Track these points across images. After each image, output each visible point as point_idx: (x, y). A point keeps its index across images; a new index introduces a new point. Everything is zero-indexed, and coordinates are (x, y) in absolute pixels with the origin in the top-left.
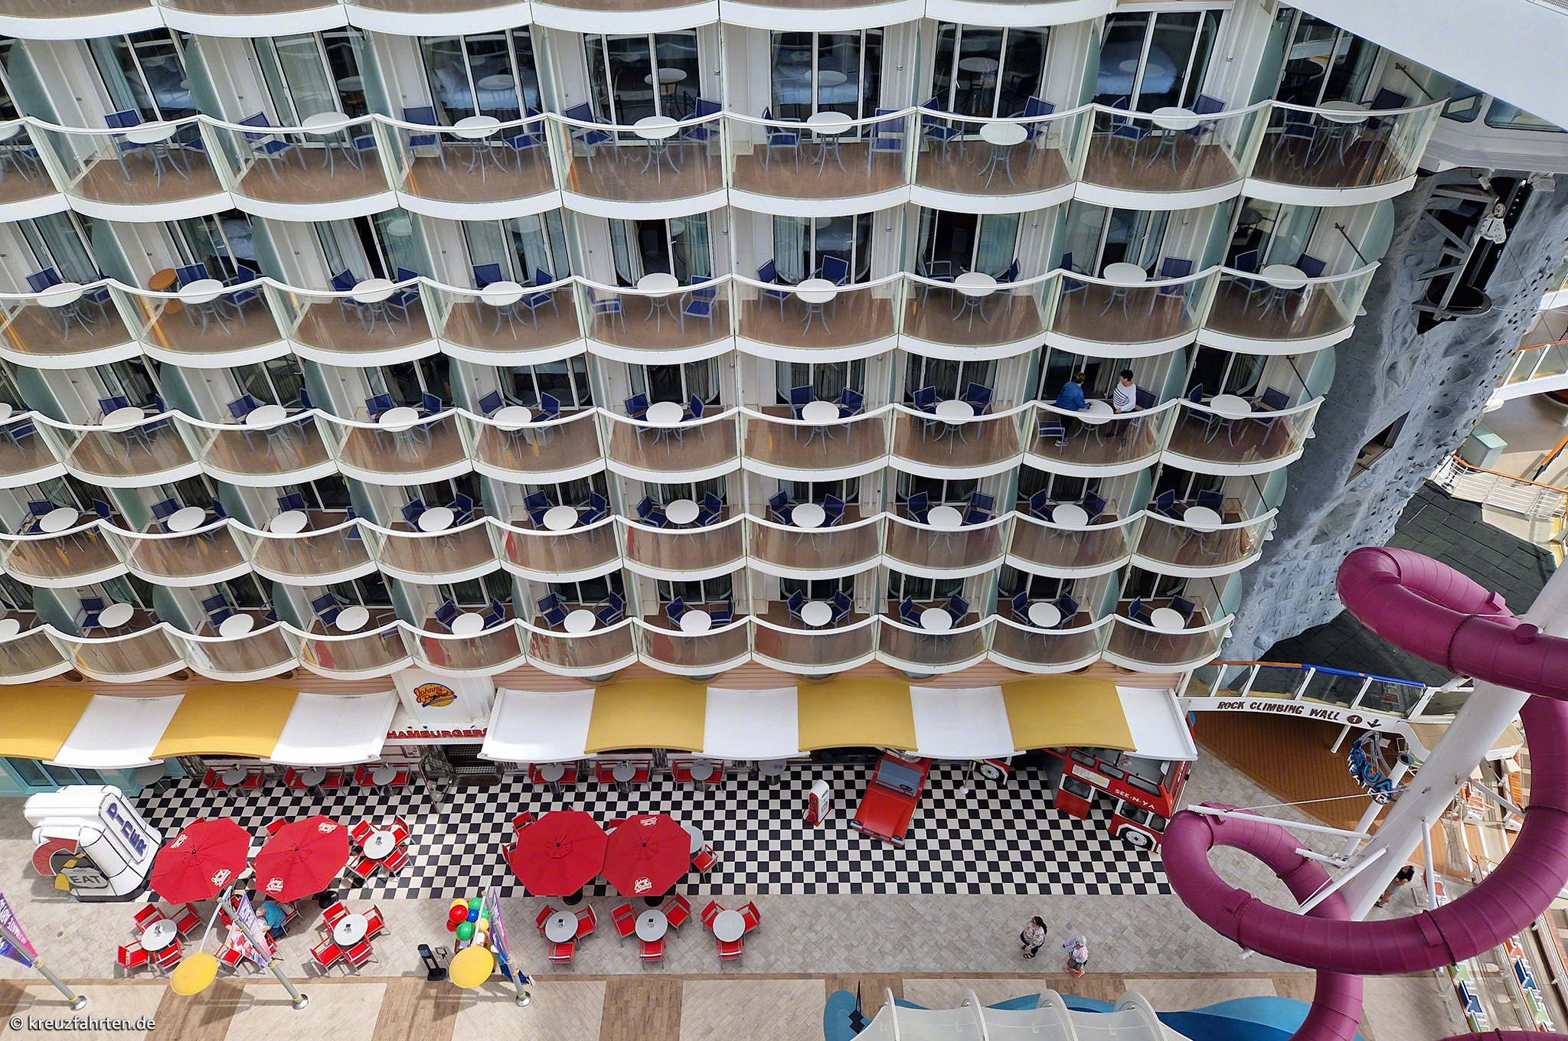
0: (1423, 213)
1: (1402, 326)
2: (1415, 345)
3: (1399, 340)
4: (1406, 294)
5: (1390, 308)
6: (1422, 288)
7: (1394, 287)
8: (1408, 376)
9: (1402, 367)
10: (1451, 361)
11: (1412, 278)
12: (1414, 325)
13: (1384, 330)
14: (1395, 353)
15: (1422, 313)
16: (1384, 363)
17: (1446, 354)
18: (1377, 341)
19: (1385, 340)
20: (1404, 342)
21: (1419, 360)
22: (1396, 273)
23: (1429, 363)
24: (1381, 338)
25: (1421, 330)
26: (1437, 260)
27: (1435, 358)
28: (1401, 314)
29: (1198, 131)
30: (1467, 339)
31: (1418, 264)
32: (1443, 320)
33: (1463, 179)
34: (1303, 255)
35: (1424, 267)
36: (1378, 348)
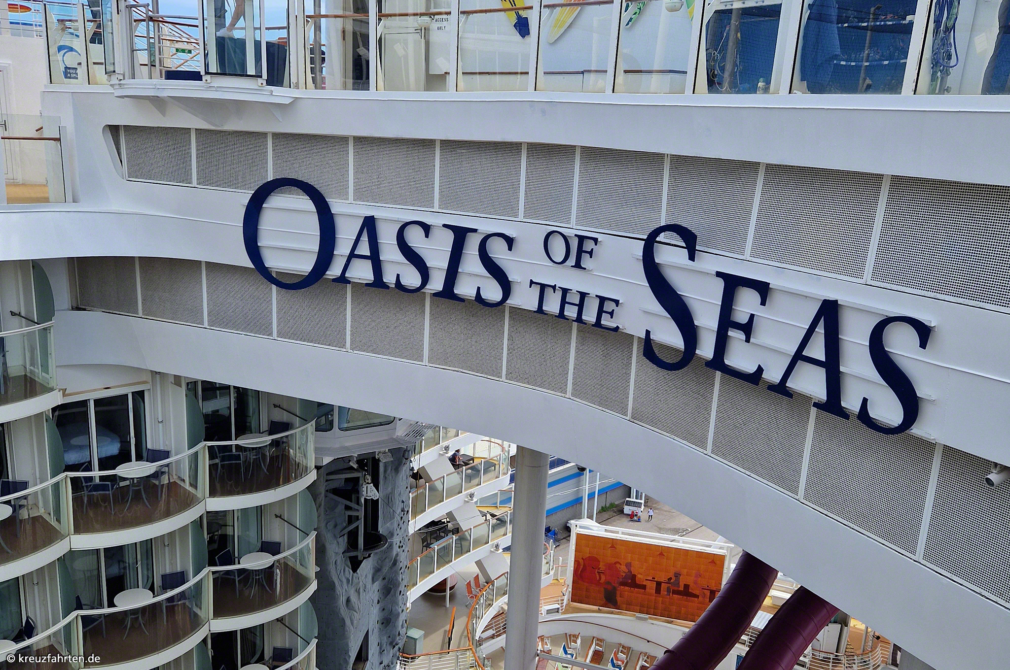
0: (325, 493)
1: (343, 570)
2: (355, 581)
3: (345, 581)
4: (336, 548)
5: (331, 561)
6: (343, 541)
7: (328, 546)
8: (359, 604)
9: (354, 599)
10: (377, 585)
11: (335, 537)
12: (349, 568)
13: (333, 578)
14: (346, 590)
15: (350, 558)
16: (342, 600)
17: (373, 581)
18: (332, 587)
19: (337, 584)
20: (348, 580)
21: (361, 590)
22: (325, 537)
23: (367, 591)
24: (334, 583)
25: (355, 570)
26: (345, 521)
27: (369, 585)
28: (339, 562)
29: (157, 475)
30: (382, 567)
31: (335, 526)
32: (364, 558)
33: (340, 466)
34: (262, 541)
35: (339, 528)
36: (334, 591)
